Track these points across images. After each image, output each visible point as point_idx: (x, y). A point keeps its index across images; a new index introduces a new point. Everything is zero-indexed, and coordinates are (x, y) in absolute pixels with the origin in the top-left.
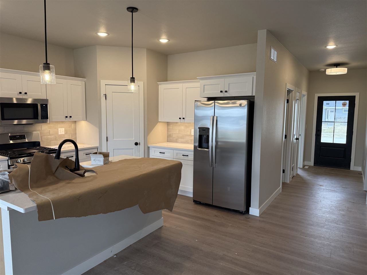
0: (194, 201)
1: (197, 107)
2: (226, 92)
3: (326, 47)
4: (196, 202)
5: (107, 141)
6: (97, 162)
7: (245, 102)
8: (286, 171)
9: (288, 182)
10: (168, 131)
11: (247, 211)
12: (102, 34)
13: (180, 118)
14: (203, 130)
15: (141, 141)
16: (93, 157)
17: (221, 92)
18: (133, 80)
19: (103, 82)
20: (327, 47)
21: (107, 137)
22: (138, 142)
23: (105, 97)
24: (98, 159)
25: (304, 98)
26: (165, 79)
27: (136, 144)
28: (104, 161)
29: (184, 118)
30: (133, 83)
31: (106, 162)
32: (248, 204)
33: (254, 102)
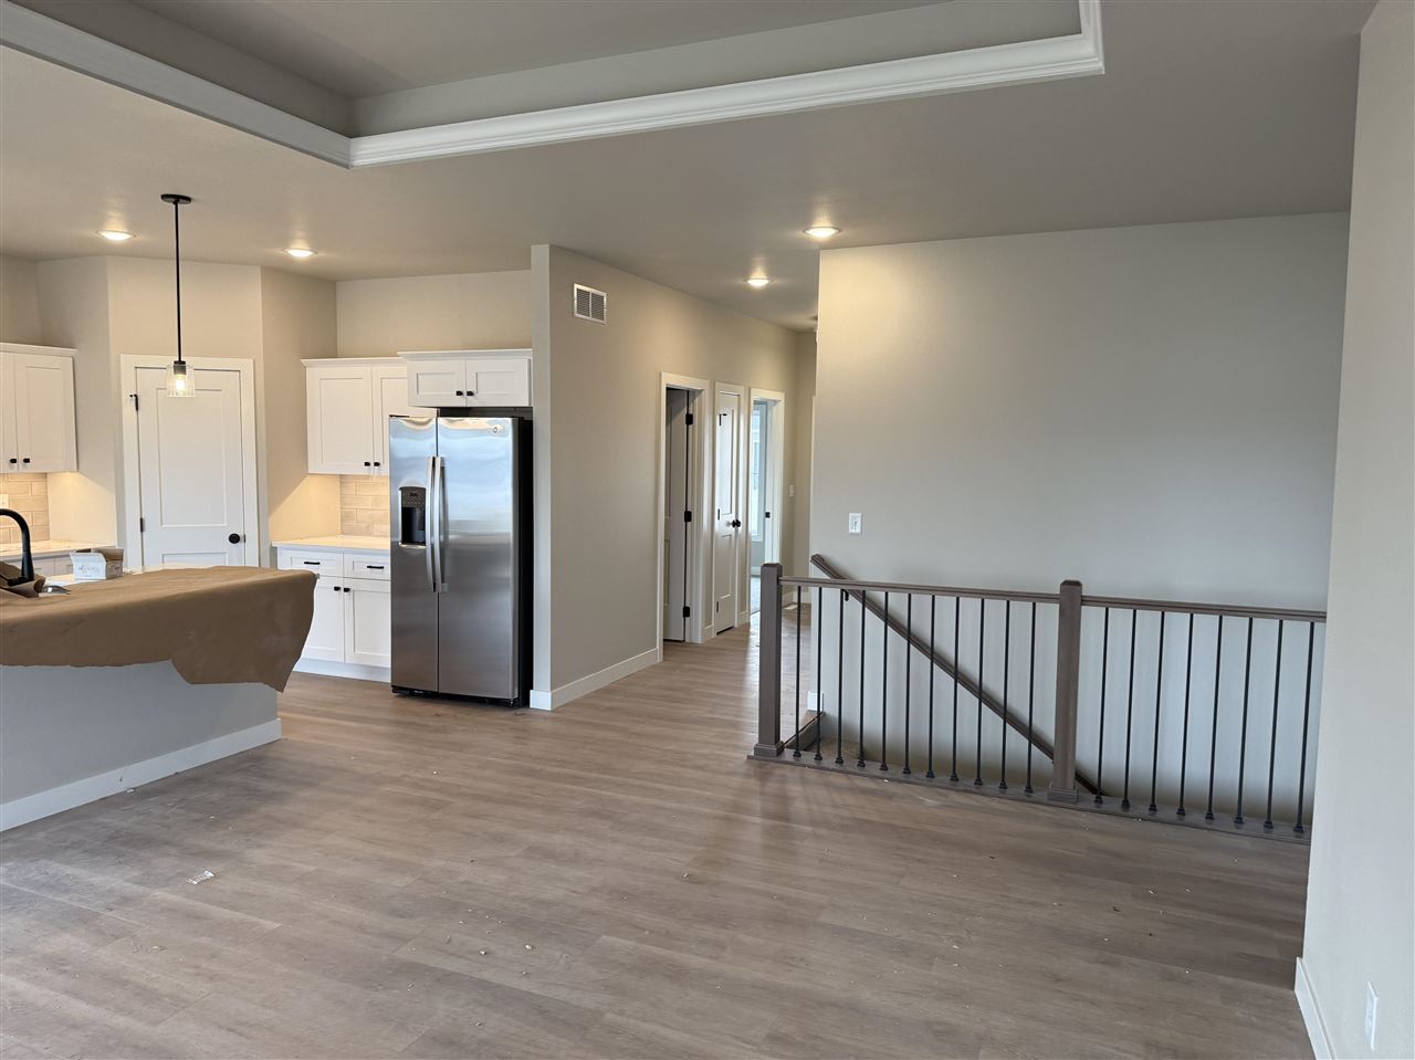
0: (396, 688)
1: (395, 432)
2: (470, 394)
3: (746, 280)
4: (402, 690)
5: (142, 530)
6: (88, 573)
7: (507, 424)
8: (692, 612)
9: (699, 641)
10: (342, 502)
11: (524, 700)
12: (116, 234)
13: (367, 464)
14: (412, 495)
15: (250, 531)
16: (77, 561)
17: (459, 393)
18: (180, 366)
19: (127, 362)
20: (750, 282)
21: (141, 520)
22: (240, 534)
23: (134, 403)
24: (93, 565)
25: (775, 409)
26: (329, 350)
27: (234, 539)
28: (108, 570)
29: (377, 464)
30: (180, 376)
31: (115, 572)
32: (526, 681)
33: (531, 422)
